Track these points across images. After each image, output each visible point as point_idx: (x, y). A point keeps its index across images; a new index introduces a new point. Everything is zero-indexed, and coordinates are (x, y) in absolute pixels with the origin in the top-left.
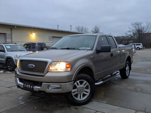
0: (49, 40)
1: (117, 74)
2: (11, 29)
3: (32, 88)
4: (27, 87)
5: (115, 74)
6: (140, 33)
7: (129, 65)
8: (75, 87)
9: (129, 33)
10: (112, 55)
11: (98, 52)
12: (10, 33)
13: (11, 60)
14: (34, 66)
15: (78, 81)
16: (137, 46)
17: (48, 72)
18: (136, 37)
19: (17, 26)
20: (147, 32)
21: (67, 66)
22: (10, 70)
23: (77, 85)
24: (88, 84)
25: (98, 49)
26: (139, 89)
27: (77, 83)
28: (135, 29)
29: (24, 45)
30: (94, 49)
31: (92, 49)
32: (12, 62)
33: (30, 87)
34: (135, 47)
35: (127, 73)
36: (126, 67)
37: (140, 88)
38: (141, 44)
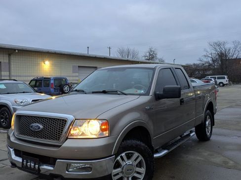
0: (74, 72)
1: (191, 135)
2: (9, 55)
3: (37, 168)
4: (29, 166)
5: (189, 135)
6: (224, 58)
7: (210, 116)
8: (117, 165)
9: (205, 60)
10: (182, 102)
11: (158, 97)
12: (7, 61)
13: (7, 109)
14: (41, 127)
15: (123, 154)
16: (219, 81)
17: (67, 138)
18: (216, 65)
19: (18, 50)
20: (235, 57)
21: (103, 127)
22: (4, 126)
23: (121, 161)
24: (141, 158)
25: (158, 93)
26: (231, 162)
27: (121, 157)
28: (214, 52)
29: (31, 81)
30: (151, 93)
31: (147, 94)
32: (8, 113)
33: (34, 166)
34: (216, 82)
35: (207, 131)
36: (206, 120)
37: (233, 161)
38: (226, 77)
